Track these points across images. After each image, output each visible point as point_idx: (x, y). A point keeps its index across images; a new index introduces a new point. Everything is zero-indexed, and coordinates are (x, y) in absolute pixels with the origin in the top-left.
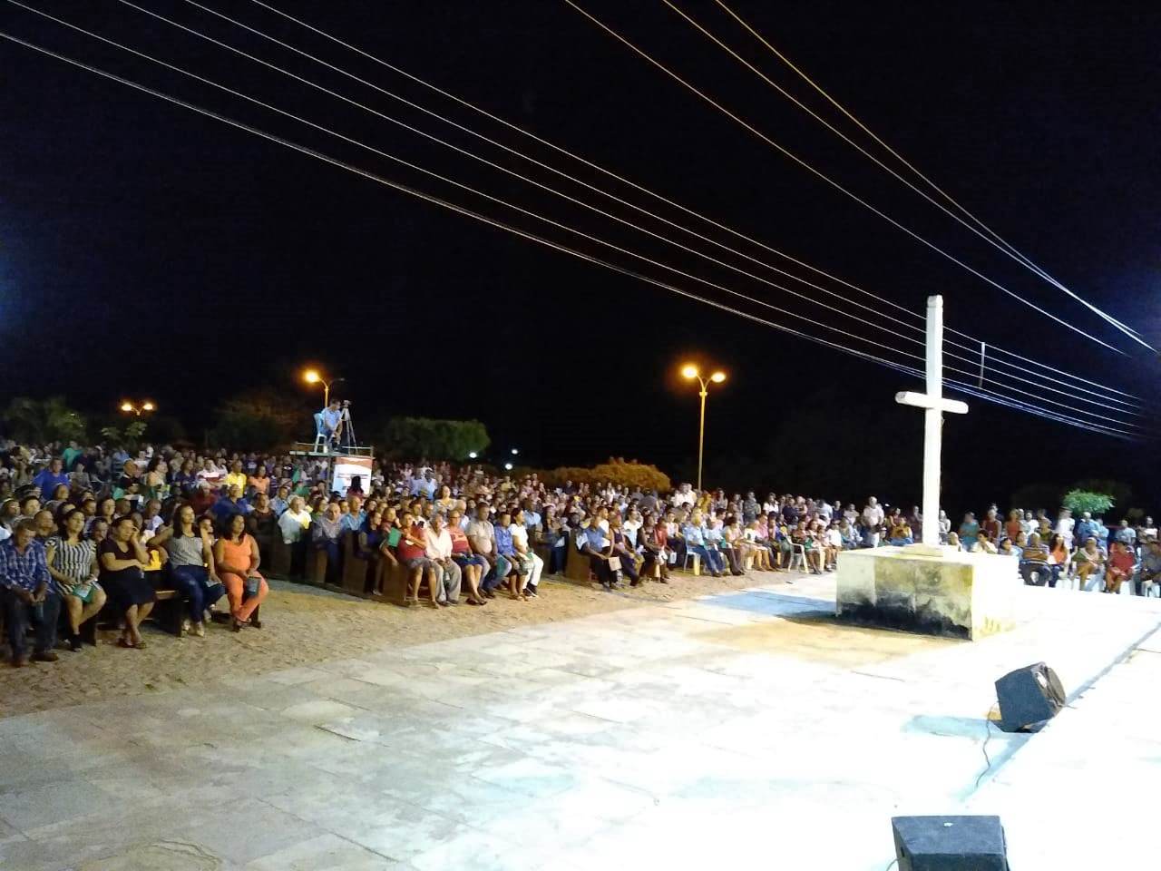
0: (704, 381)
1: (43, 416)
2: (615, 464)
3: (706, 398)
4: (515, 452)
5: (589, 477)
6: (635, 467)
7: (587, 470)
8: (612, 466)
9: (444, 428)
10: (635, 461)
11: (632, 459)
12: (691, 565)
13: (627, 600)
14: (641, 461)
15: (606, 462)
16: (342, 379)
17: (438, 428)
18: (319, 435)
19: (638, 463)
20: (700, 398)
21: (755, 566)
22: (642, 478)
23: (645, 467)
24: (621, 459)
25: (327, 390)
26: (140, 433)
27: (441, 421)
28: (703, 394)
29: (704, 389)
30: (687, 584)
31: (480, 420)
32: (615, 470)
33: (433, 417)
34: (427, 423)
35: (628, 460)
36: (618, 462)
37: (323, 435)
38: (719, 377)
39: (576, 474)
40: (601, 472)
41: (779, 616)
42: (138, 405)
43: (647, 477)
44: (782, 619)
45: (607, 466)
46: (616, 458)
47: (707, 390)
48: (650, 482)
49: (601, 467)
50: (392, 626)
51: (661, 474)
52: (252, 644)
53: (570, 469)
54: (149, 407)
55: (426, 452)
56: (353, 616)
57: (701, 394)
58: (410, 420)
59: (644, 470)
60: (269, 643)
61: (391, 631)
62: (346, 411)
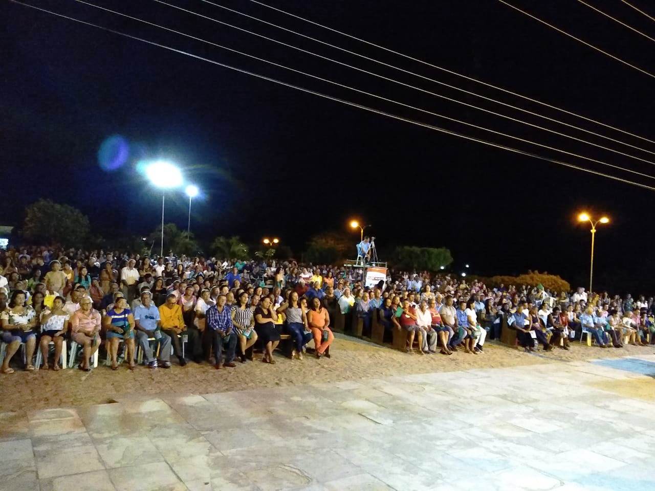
0: (594, 223)
1: (229, 246)
2: (532, 274)
3: (595, 234)
4: (467, 266)
5: (515, 282)
6: (546, 277)
7: (514, 278)
8: (530, 275)
9: (426, 252)
10: (546, 273)
11: (544, 271)
12: (585, 339)
13: (541, 359)
14: (550, 273)
15: (527, 273)
16: (370, 226)
17: (423, 252)
18: (359, 256)
19: (548, 274)
20: (591, 234)
21: (631, 342)
22: (550, 284)
24: (536, 272)
25: (362, 231)
27: (425, 248)
28: (593, 231)
29: (594, 228)
30: (582, 351)
31: (447, 248)
32: (532, 278)
33: (420, 246)
34: (416, 249)
35: (541, 272)
36: (534, 273)
37: (360, 256)
39: (507, 280)
40: (523, 279)
41: (648, 375)
42: (271, 240)
43: (554, 283)
44: (651, 378)
45: (527, 275)
46: (533, 271)
47: (595, 229)
48: (557, 286)
49: (523, 276)
50: (399, 362)
51: (564, 282)
52: (326, 366)
53: (503, 277)
54: (276, 241)
55: (415, 265)
56: (377, 355)
57: (592, 231)
58: (407, 248)
59: (552, 278)
60: (334, 366)
61: (398, 365)
62: (373, 243)
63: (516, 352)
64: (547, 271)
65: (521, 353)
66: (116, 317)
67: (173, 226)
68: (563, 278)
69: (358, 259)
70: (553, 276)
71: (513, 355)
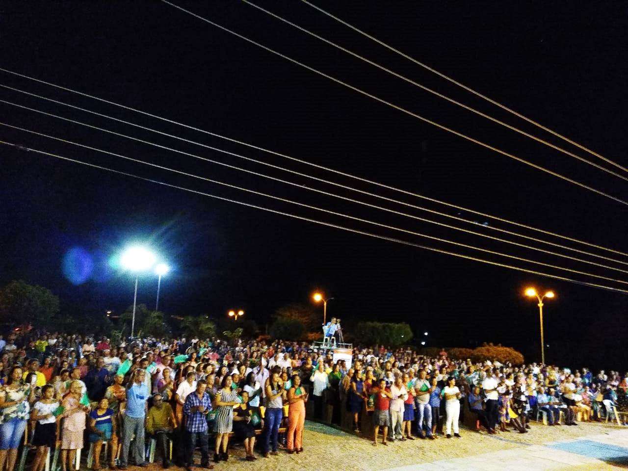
0: (541, 297)
1: (197, 324)
2: (487, 347)
3: (543, 307)
4: (426, 334)
5: (472, 354)
6: (501, 349)
7: (471, 350)
8: (486, 348)
9: (387, 328)
10: (500, 345)
11: (498, 343)
12: (541, 418)
13: (502, 443)
14: (504, 345)
15: (482, 346)
16: (333, 298)
17: (384, 327)
18: (325, 337)
19: (502, 346)
20: (538, 308)
22: (505, 356)
23: (508, 349)
24: (491, 344)
25: (325, 304)
26: (240, 333)
27: (387, 324)
28: (541, 305)
29: (541, 302)
30: (539, 432)
31: (407, 323)
32: (488, 351)
33: (379, 321)
34: (378, 325)
35: (496, 344)
36: (490, 346)
37: (327, 337)
38: (550, 295)
39: (464, 352)
40: (479, 351)
41: (601, 459)
42: (236, 313)
43: (508, 355)
44: (603, 462)
45: (483, 348)
46: (488, 343)
47: (543, 302)
48: (511, 358)
49: (479, 348)
50: (368, 454)
51: (517, 353)
52: (300, 461)
53: (460, 349)
54: (241, 313)
55: (378, 341)
56: (347, 446)
57: (539, 305)
58: (370, 323)
59: (506, 351)
60: (307, 461)
61: (368, 457)
62: (338, 324)
63: (478, 435)
64: (501, 343)
65: (483, 436)
66: (99, 419)
67: (144, 307)
68: (516, 350)
69: (324, 340)
70: (507, 348)
71: (475, 439)
